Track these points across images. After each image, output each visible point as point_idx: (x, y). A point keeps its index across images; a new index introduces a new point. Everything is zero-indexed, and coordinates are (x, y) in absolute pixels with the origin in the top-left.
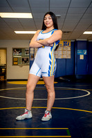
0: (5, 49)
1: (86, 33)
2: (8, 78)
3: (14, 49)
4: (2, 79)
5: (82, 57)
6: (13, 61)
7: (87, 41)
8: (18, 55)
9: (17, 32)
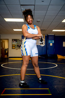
0: (8, 40)
1: (54, 31)
2: (9, 56)
3: (13, 40)
4: (6, 56)
5: (51, 44)
6: (12, 47)
7: (54, 36)
8: (15, 43)
9: (14, 30)
